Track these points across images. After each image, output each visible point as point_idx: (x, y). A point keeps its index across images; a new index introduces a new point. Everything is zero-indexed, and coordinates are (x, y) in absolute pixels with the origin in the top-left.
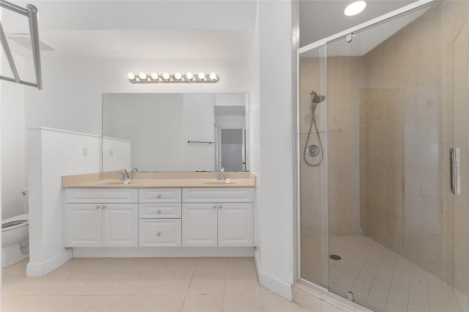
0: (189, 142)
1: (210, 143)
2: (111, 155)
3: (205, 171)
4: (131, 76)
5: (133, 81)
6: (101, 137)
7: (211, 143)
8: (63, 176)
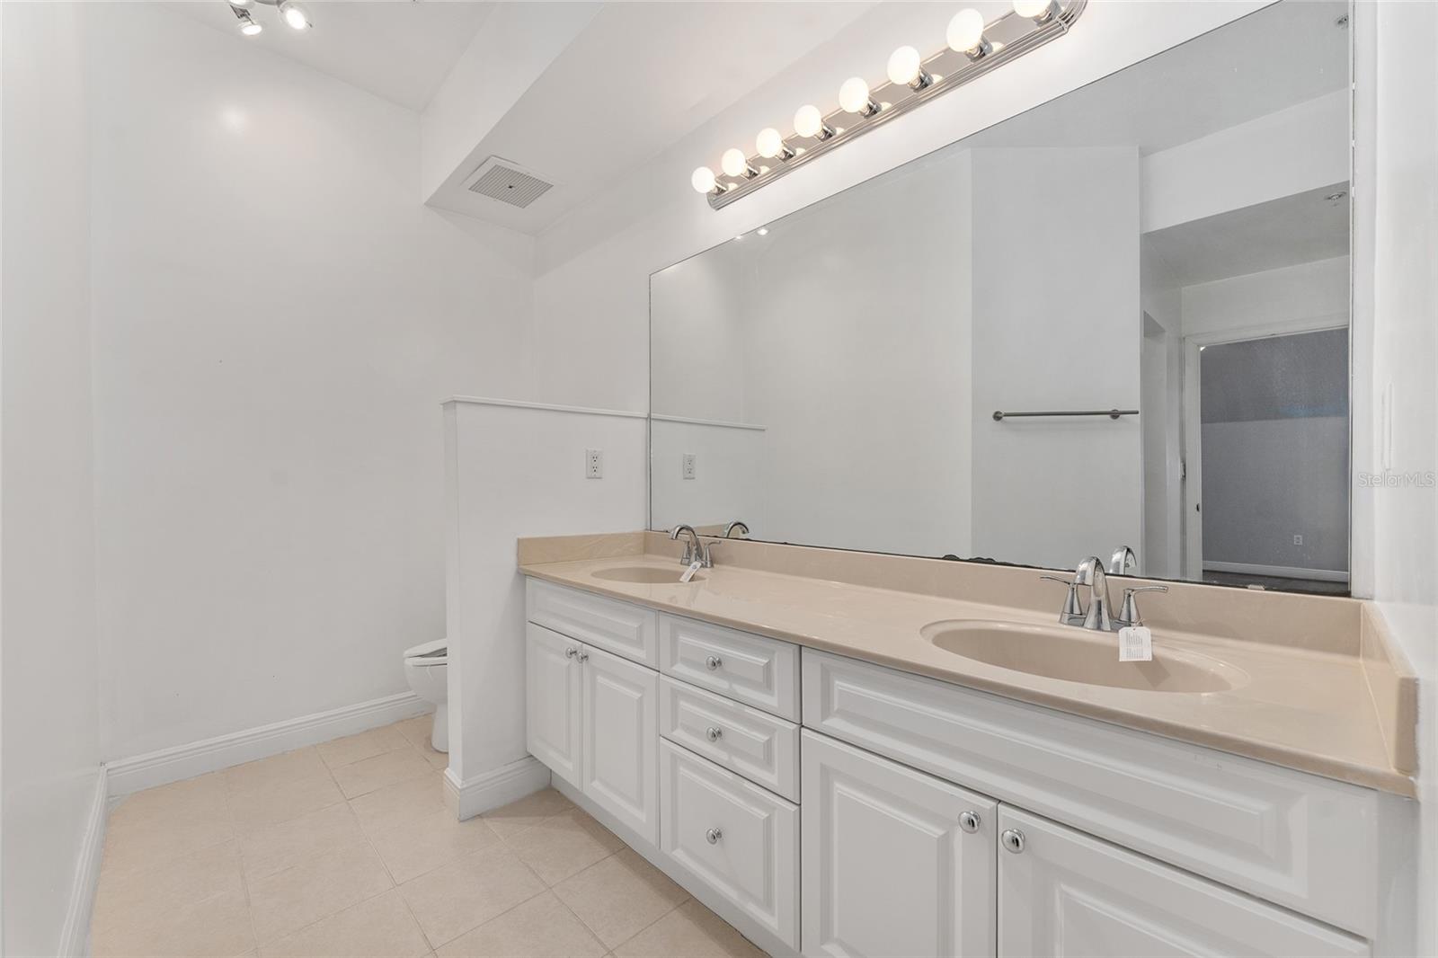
0: (997, 417)
1: (1115, 415)
2: (689, 474)
3: (990, 561)
4: (704, 181)
5: (719, 198)
6: (647, 419)
7: (1121, 416)
8: (520, 537)
